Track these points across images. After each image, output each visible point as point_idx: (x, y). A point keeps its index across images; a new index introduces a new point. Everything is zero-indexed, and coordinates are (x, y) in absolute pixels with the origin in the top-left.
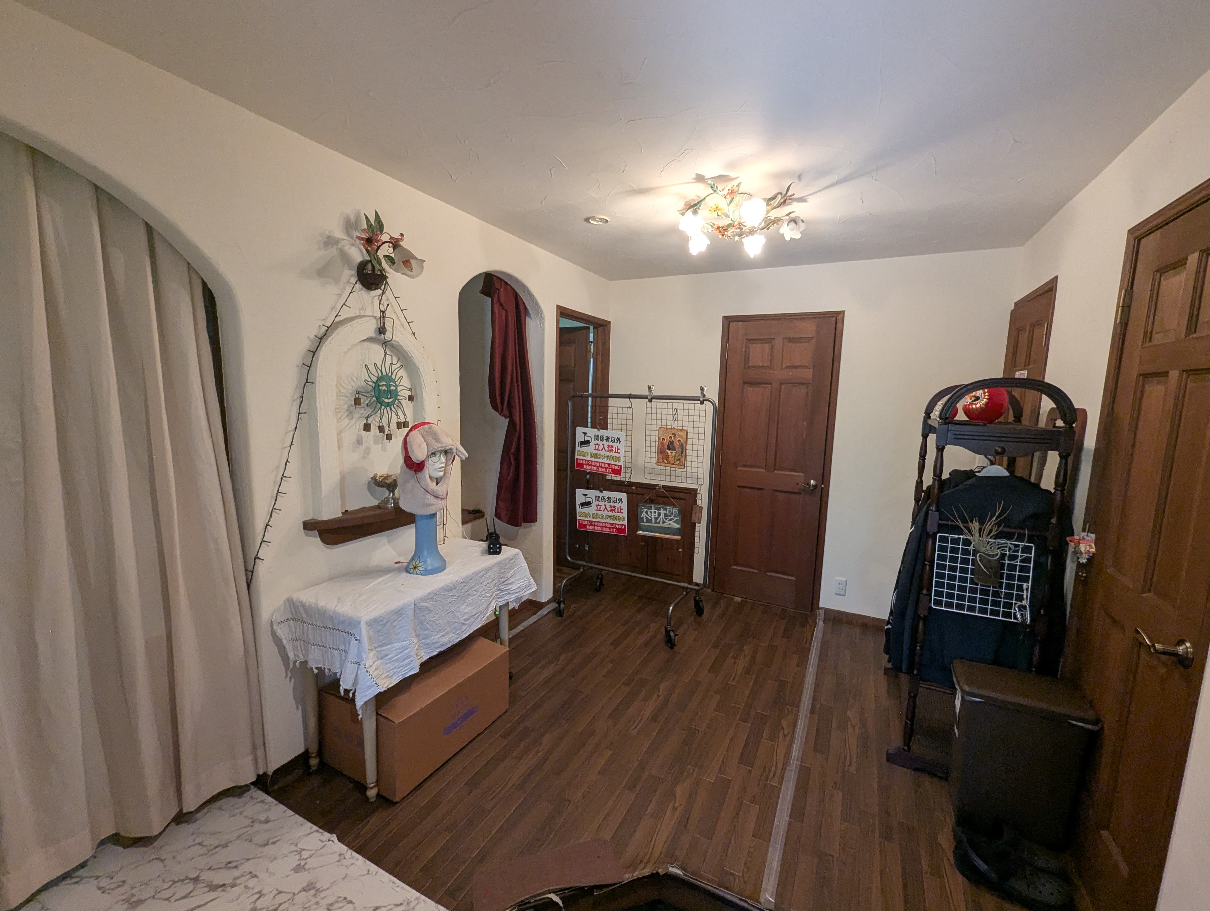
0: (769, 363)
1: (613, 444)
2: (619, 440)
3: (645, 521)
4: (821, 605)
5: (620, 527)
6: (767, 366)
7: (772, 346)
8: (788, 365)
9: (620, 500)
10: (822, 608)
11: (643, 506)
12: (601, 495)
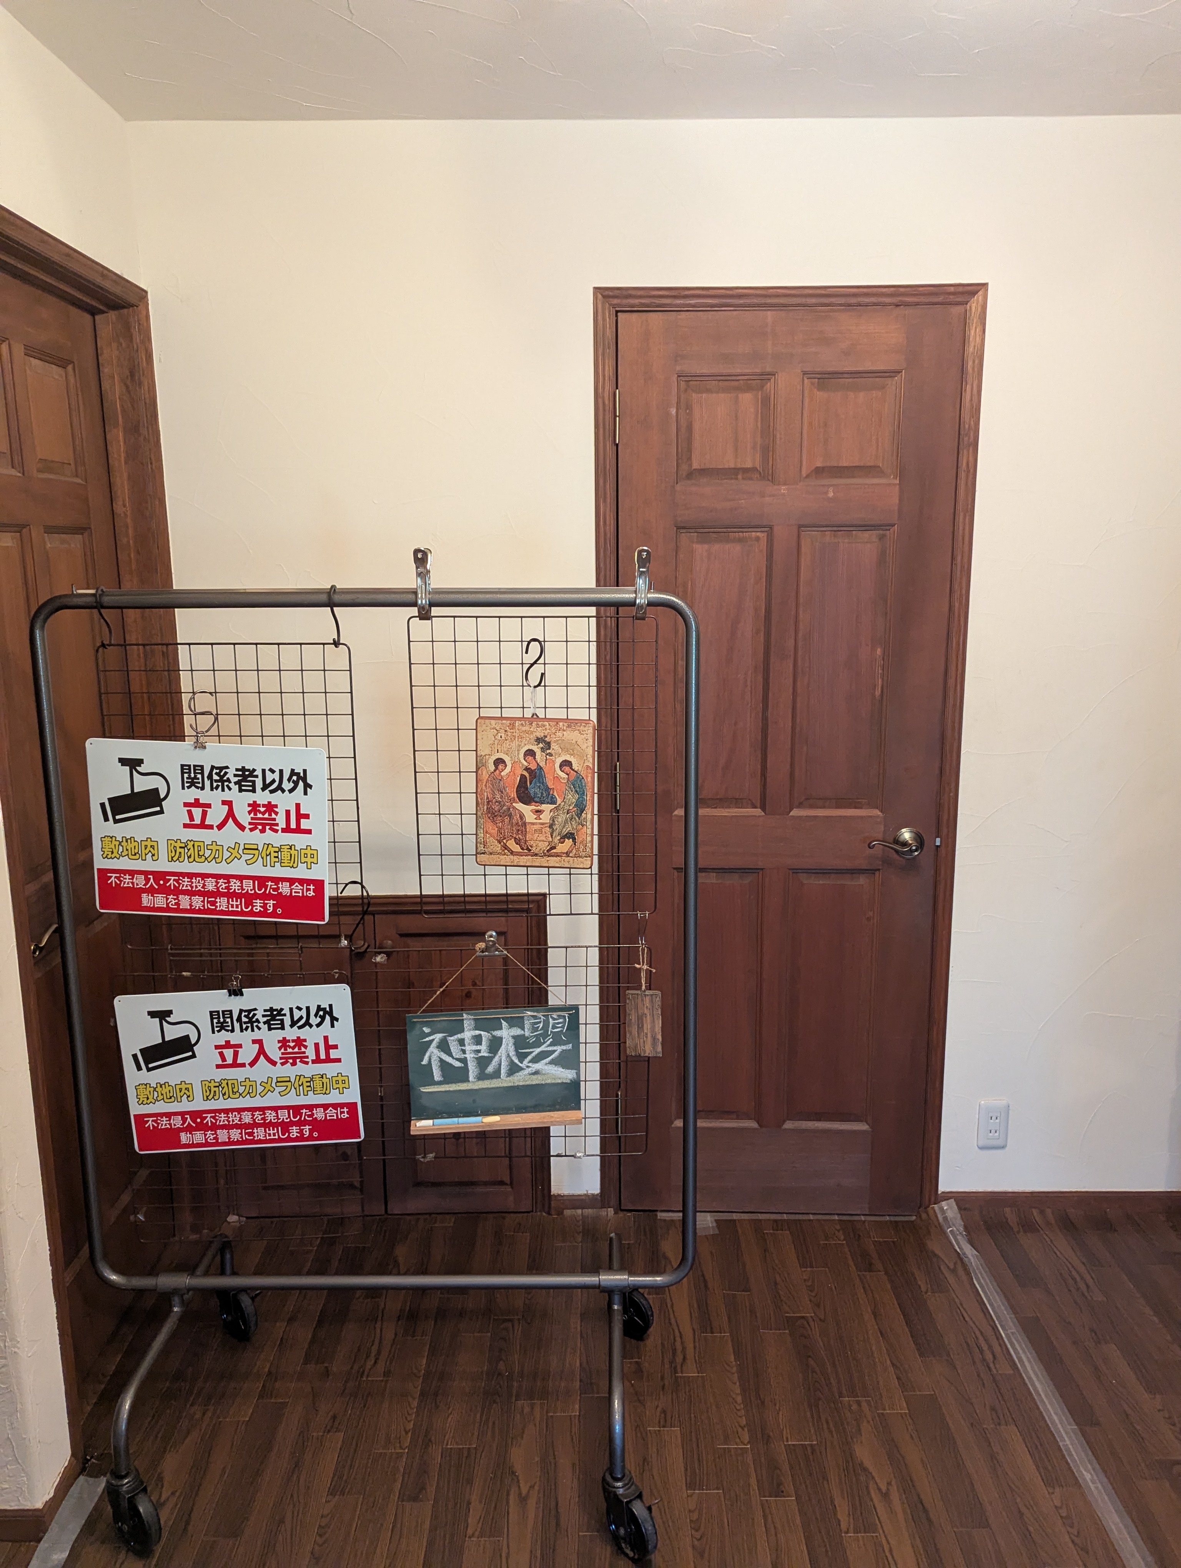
0: (758, 456)
1: (276, 798)
2: (300, 779)
3: (437, 1075)
4: (944, 1186)
5: (332, 1114)
6: (754, 469)
7: (766, 402)
8: (819, 464)
9: (327, 1014)
10: (948, 1196)
11: (427, 1024)
12: (235, 1004)
